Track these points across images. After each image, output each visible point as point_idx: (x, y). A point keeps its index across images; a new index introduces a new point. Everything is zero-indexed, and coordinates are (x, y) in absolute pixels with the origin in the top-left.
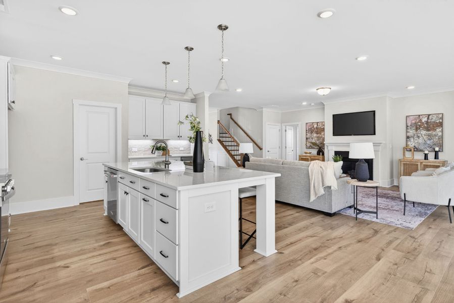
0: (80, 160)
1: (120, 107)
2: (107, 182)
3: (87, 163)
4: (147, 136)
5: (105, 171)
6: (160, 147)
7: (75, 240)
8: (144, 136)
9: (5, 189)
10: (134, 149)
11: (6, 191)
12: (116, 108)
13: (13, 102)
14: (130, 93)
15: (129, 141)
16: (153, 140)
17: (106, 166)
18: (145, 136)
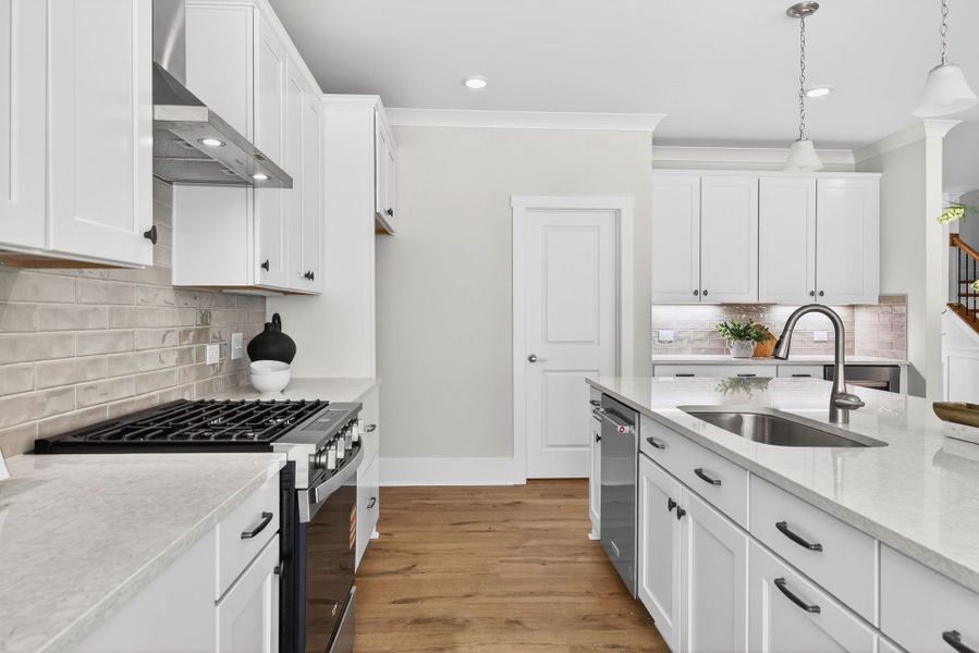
0: (528, 362)
1: (627, 205)
2: (598, 438)
3: (544, 371)
4: (706, 293)
5: (592, 402)
6: (747, 328)
7: (513, 624)
8: (696, 293)
9: (323, 459)
10: (666, 335)
11: (324, 467)
12: (618, 212)
13: (390, 212)
14: (657, 165)
15: (653, 308)
16: (722, 305)
17: (594, 387)
18: (700, 294)
